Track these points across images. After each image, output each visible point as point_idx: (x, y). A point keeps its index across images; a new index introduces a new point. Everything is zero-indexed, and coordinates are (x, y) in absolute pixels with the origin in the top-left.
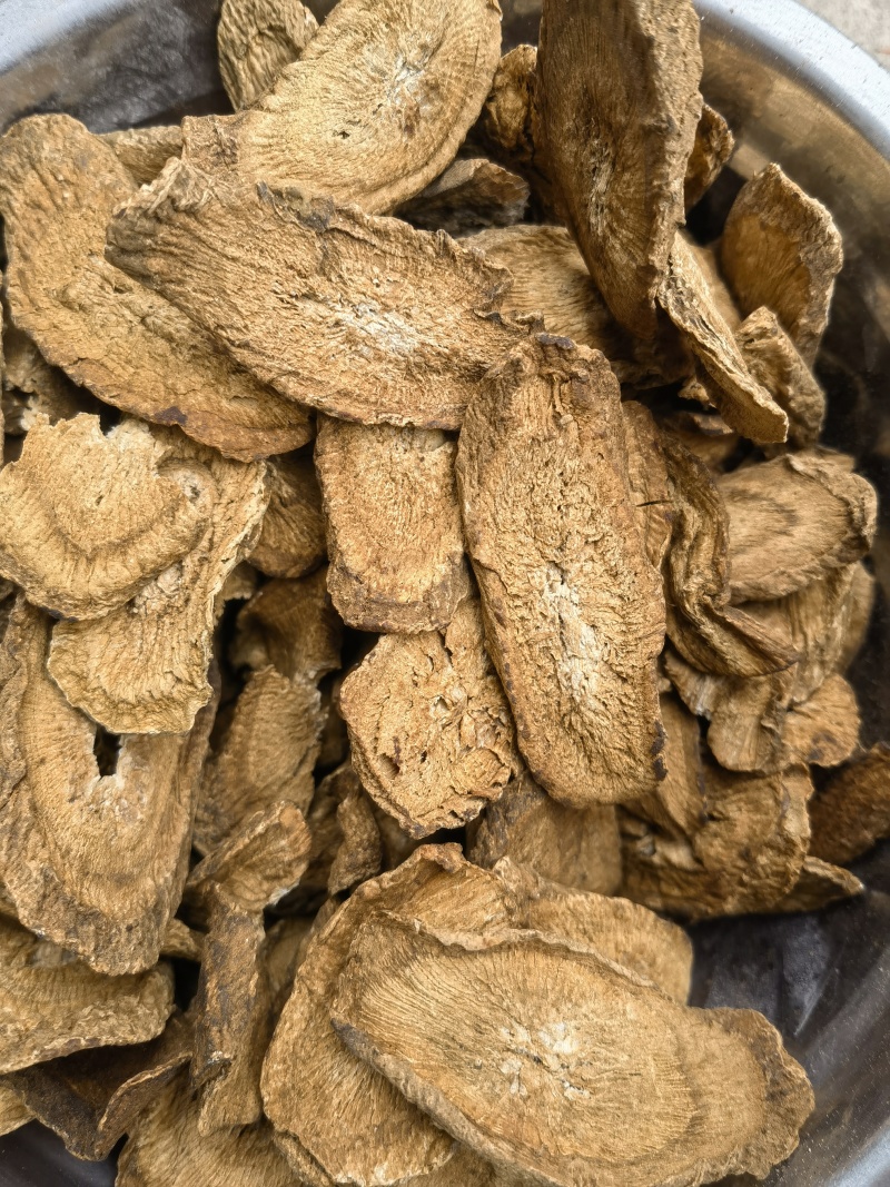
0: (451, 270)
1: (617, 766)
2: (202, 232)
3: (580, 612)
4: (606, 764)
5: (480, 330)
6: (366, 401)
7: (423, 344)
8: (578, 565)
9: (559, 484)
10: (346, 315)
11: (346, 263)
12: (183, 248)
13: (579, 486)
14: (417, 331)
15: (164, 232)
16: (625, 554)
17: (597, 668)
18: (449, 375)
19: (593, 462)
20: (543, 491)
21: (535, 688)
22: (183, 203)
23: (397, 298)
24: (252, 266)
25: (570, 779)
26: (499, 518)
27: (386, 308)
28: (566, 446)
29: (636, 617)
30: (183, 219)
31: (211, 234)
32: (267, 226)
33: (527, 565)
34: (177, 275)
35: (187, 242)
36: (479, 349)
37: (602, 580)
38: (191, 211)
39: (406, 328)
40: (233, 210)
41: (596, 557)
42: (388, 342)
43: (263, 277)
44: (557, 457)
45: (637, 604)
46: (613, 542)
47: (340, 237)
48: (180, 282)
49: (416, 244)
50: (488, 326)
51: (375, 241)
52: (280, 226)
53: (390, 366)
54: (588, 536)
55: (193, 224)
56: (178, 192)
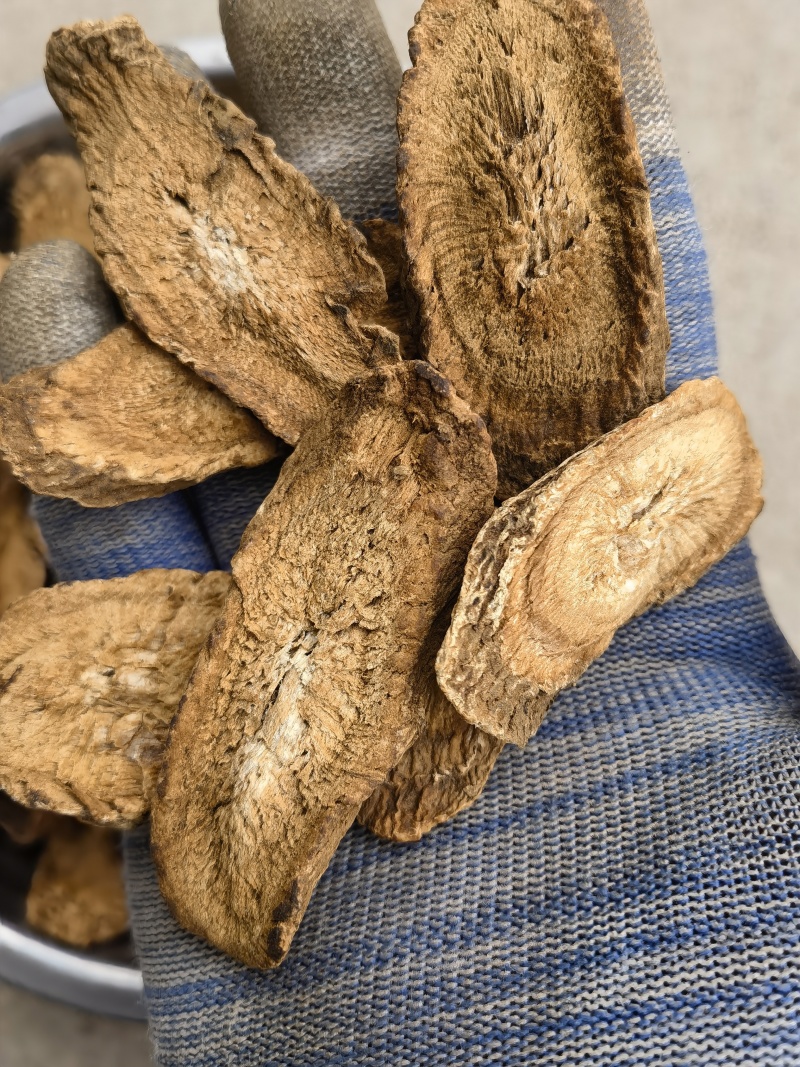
0: (324, 243)
1: (239, 904)
2: (123, 92)
3: (301, 696)
4: (229, 892)
5: (322, 320)
6: (167, 319)
7: (249, 291)
8: (332, 643)
9: (362, 541)
10: (200, 231)
11: (233, 188)
12: (102, 100)
13: (384, 557)
14: (255, 279)
15: (91, 74)
16: (389, 665)
17: (278, 771)
18: (263, 343)
19: (413, 540)
20: (343, 538)
21: (207, 749)
22: (115, 52)
23: (256, 240)
24: (148, 144)
25: (185, 881)
26: (285, 541)
27: (239, 243)
28: (389, 502)
29: (357, 746)
30: (112, 70)
31: (131, 98)
32: (183, 119)
33: (286, 611)
34: (88, 125)
35: (107, 95)
36: (307, 334)
37: (349, 678)
38: (120, 64)
39: (246, 272)
40: (161, 88)
41: (358, 646)
42: (222, 277)
43: (151, 158)
44: (374, 508)
45: (369, 731)
46: (382, 641)
47: (242, 163)
48: (89, 134)
49: (301, 197)
50: (331, 319)
51: (269, 179)
52: (195, 125)
53: (212, 302)
54: (361, 618)
55: (118, 79)
56: (114, 39)
